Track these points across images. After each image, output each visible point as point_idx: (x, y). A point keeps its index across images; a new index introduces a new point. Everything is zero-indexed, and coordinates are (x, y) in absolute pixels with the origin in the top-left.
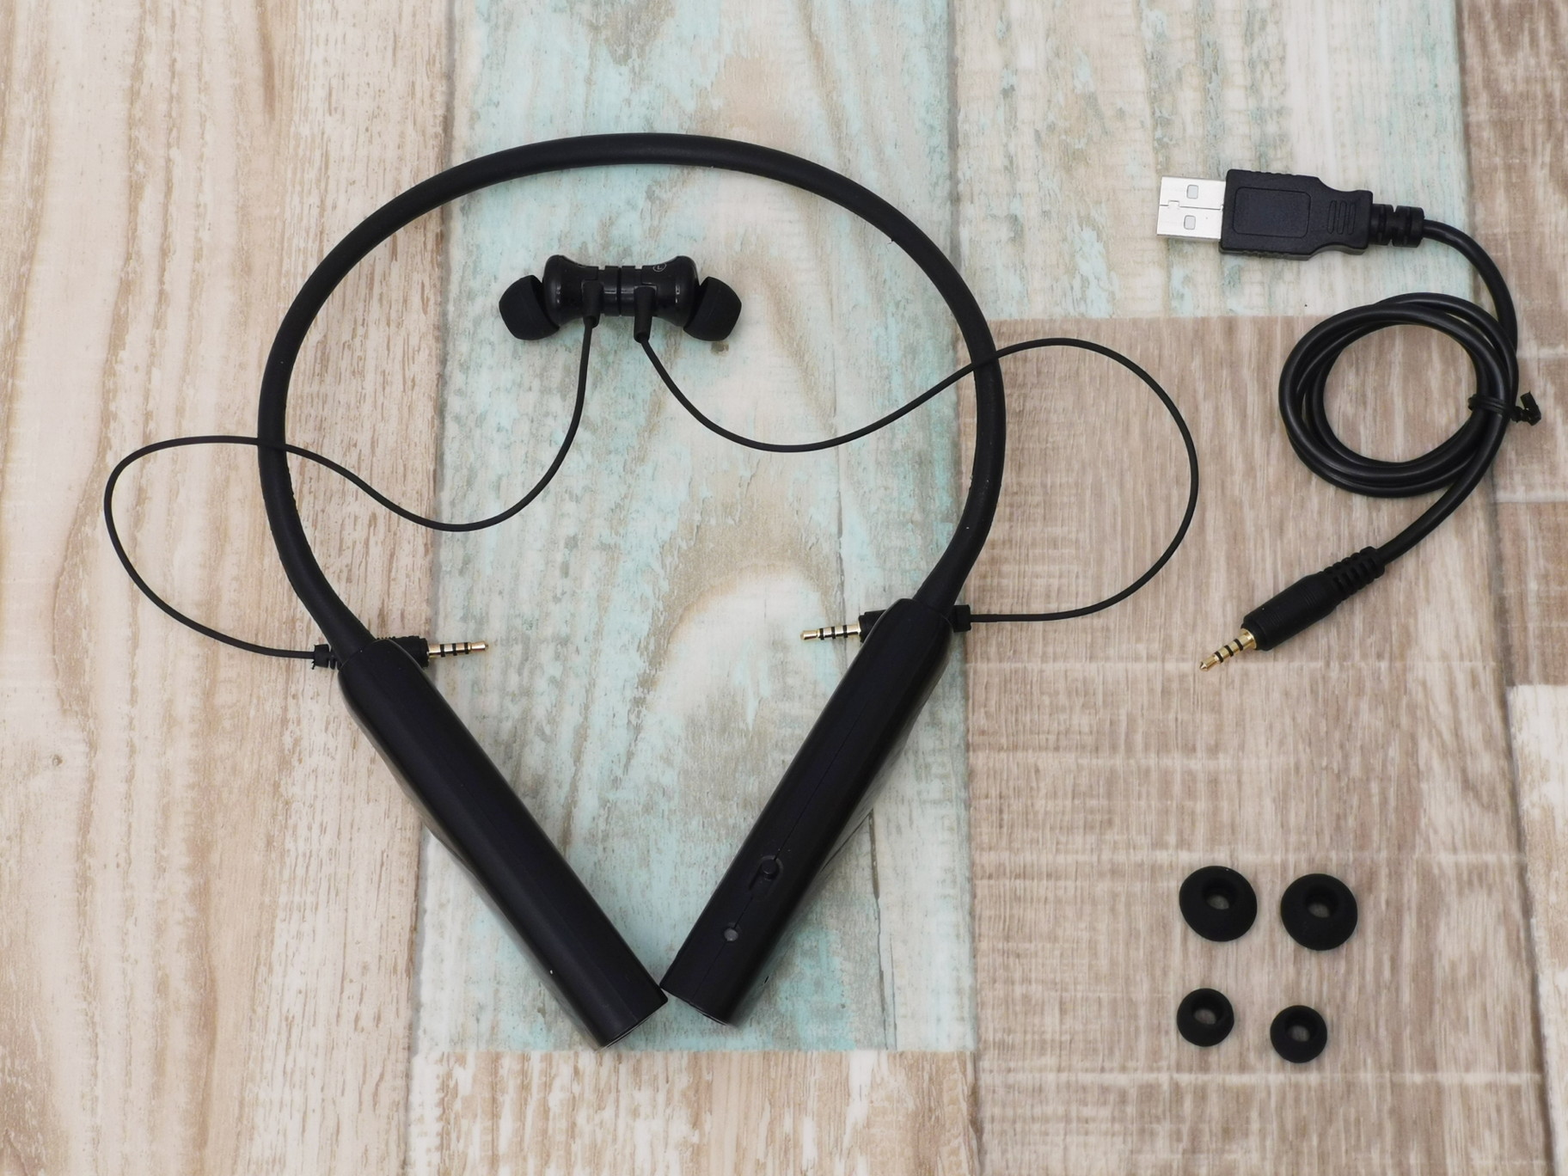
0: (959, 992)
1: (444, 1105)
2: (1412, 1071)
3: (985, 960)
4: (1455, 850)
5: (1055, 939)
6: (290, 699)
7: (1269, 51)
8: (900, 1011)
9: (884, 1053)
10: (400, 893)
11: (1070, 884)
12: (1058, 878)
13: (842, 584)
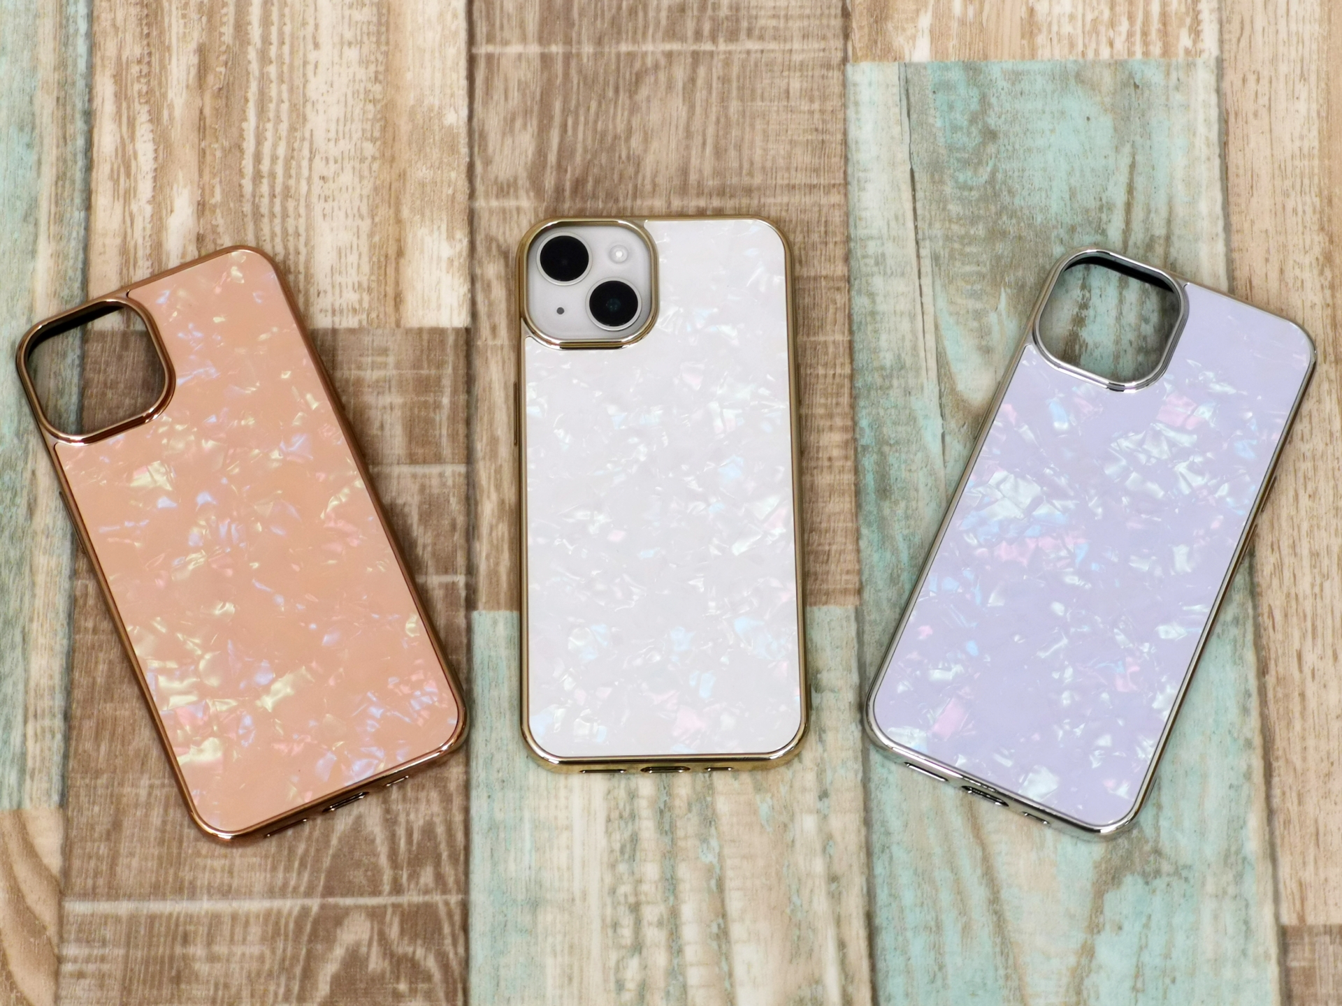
0: (856, 104)
1: (1197, 21)
2: (558, 53)
3: (838, 126)
4: (518, 209)
5: (791, 142)
6: (1331, 303)
7: (619, 828)
8: (896, 90)
9: (907, 60)
10: (1237, 167)
11: (780, 182)
12: (788, 185)
13: (940, 398)
